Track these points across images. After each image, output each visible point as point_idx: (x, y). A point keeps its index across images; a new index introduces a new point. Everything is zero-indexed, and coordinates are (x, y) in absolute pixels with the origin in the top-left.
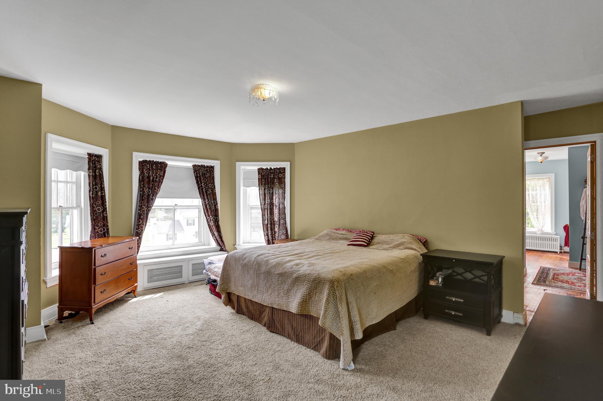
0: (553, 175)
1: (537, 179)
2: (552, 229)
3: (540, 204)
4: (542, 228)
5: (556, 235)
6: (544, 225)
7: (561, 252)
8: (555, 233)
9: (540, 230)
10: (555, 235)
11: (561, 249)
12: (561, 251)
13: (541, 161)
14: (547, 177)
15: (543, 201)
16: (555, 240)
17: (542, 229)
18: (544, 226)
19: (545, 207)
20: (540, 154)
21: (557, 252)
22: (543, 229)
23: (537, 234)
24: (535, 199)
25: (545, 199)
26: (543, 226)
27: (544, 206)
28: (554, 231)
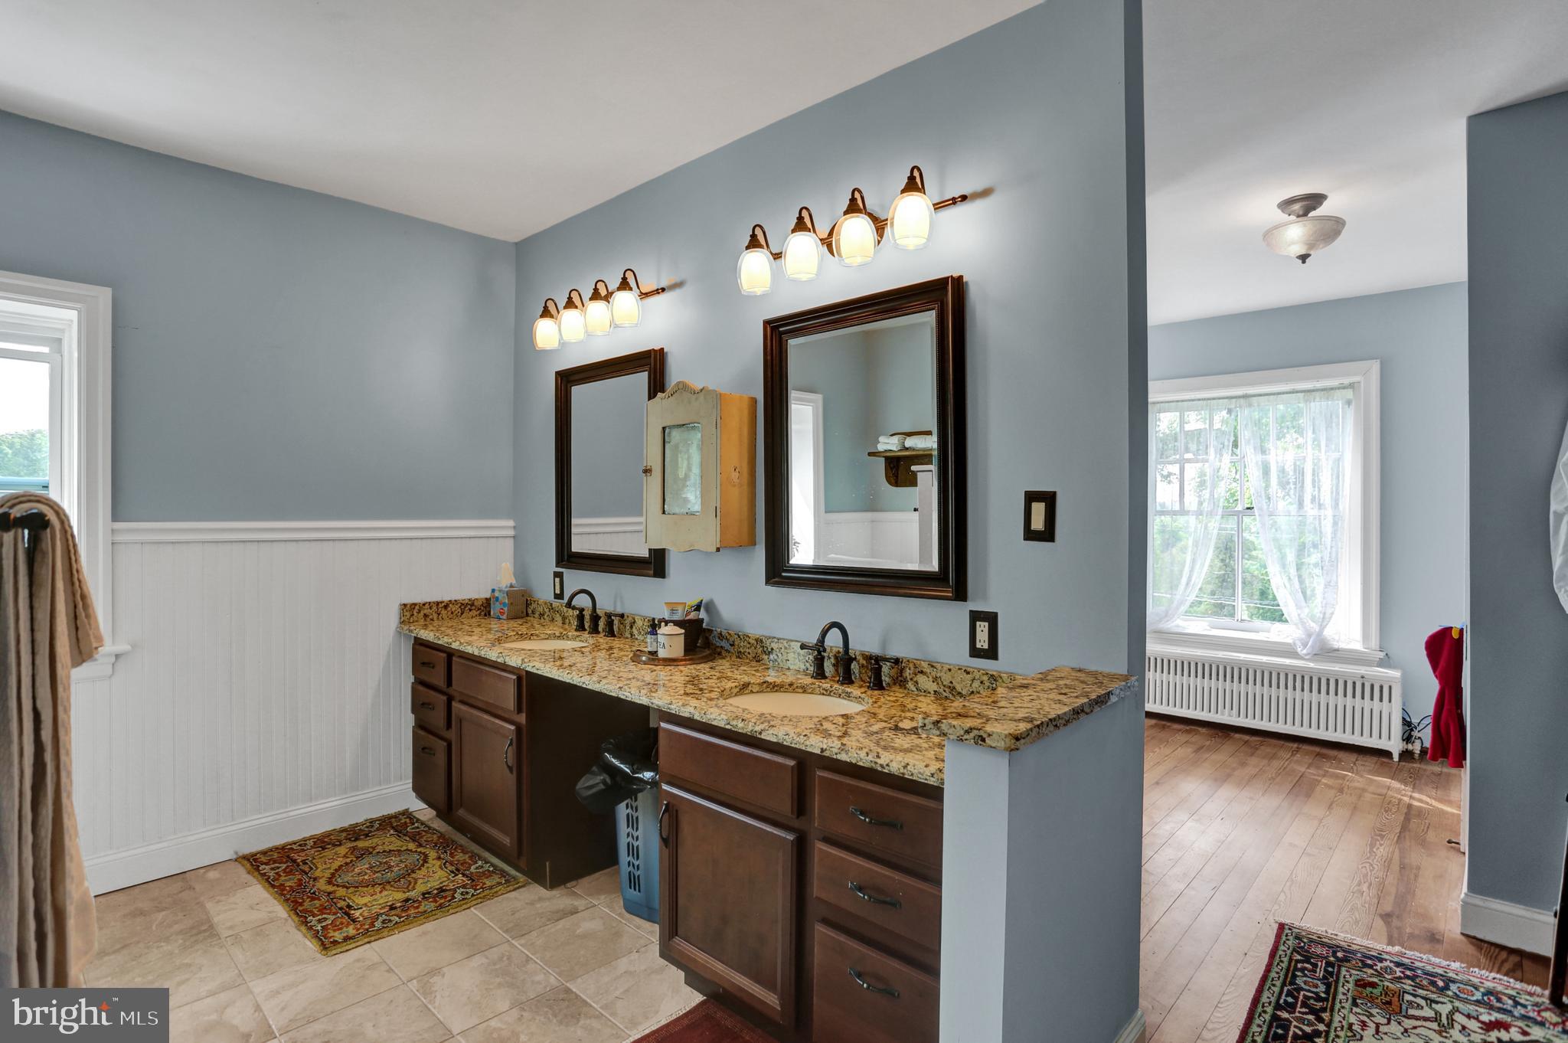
0: (1375, 367)
1: (1301, 395)
2: (1366, 636)
3: (1315, 512)
4: (1322, 628)
5: (1386, 662)
6: (1332, 613)
7: (1406, 755)
8: (1382, 655)
9: (1309, 636)
10: (1379, 666)
11: (1408, 738)
12: (1410, 747)
13: (1303, 252)
14: (1346, 381)
15: (1326, 497)
16: (1379, 691)
17: (1320, 633)
18: (1330, 618)
19: (1335, 524)
20: (1297, 207)
21: (1387, 754)
22: (1329, 633)
23: (1294, 654)
24: (1293, 487)
25: (1337, 489)
26: (1324, 621)
27: (1330, 519)
28: (1374, 642)
